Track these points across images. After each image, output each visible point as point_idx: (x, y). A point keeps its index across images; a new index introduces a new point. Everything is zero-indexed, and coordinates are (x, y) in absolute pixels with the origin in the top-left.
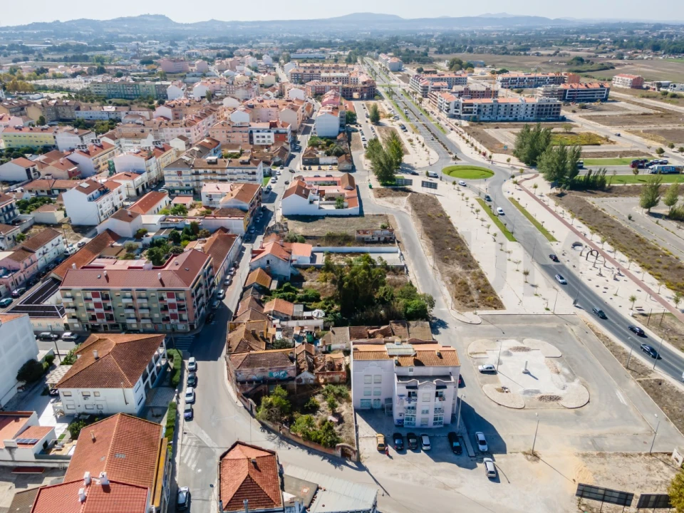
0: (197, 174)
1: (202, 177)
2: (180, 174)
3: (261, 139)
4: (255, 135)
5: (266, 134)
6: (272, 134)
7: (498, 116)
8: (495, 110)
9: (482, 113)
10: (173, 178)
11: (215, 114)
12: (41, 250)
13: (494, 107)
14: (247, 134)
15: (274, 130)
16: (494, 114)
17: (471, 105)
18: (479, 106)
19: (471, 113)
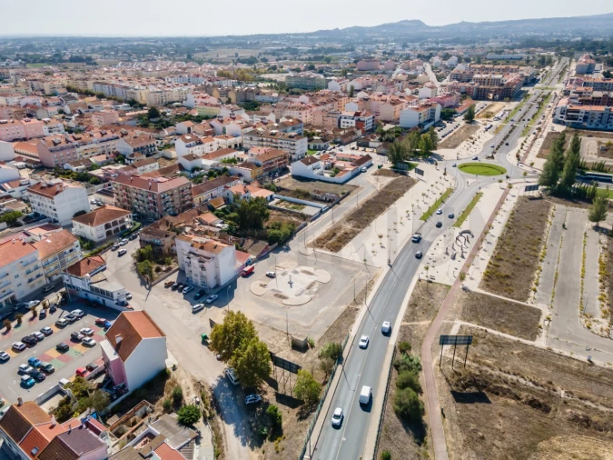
0: (262, 141)
1: (265, 143)
2: (251, 139)
3: (346, 124)
4: (342, 120)
5: (350, 121)
6: (354, 121)
7: (608, 125)
8: (605, 119)
9: (589, 120)
10: (248, 142)
11: (336, 103)
12: (142, 168)
13: (605, 115)
14: (336, 120)
15: (356, 118)
16: (603, 122)
17: (578, 111)
18: (586, 113)
19: (576, 119)
